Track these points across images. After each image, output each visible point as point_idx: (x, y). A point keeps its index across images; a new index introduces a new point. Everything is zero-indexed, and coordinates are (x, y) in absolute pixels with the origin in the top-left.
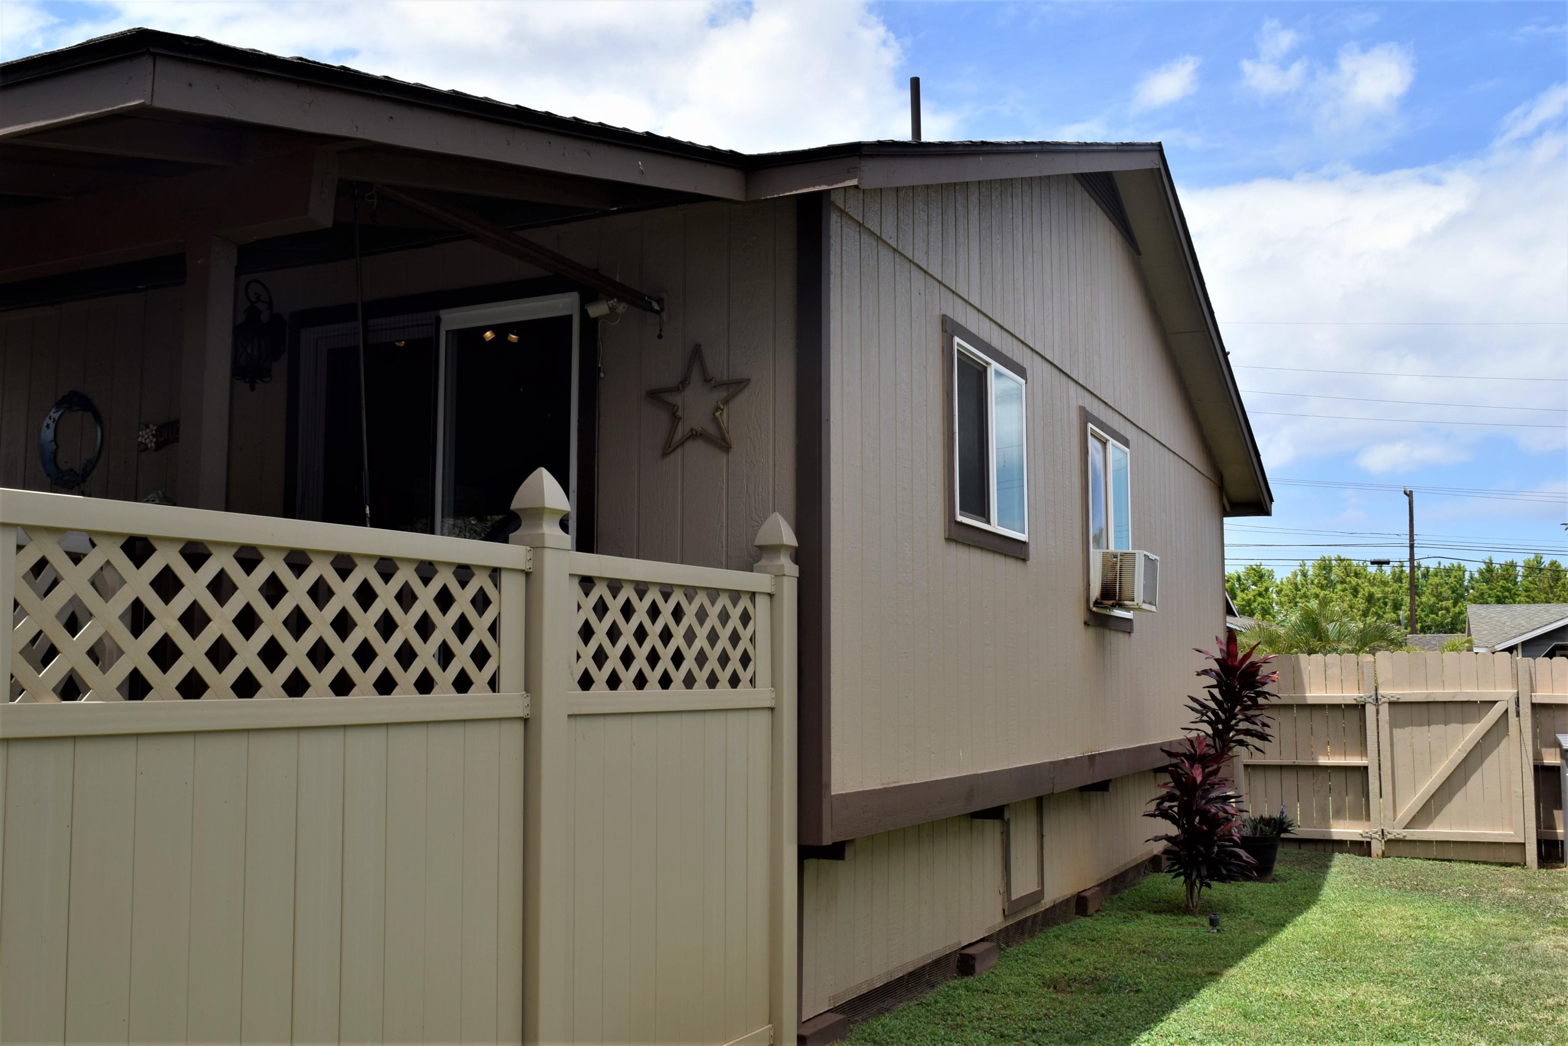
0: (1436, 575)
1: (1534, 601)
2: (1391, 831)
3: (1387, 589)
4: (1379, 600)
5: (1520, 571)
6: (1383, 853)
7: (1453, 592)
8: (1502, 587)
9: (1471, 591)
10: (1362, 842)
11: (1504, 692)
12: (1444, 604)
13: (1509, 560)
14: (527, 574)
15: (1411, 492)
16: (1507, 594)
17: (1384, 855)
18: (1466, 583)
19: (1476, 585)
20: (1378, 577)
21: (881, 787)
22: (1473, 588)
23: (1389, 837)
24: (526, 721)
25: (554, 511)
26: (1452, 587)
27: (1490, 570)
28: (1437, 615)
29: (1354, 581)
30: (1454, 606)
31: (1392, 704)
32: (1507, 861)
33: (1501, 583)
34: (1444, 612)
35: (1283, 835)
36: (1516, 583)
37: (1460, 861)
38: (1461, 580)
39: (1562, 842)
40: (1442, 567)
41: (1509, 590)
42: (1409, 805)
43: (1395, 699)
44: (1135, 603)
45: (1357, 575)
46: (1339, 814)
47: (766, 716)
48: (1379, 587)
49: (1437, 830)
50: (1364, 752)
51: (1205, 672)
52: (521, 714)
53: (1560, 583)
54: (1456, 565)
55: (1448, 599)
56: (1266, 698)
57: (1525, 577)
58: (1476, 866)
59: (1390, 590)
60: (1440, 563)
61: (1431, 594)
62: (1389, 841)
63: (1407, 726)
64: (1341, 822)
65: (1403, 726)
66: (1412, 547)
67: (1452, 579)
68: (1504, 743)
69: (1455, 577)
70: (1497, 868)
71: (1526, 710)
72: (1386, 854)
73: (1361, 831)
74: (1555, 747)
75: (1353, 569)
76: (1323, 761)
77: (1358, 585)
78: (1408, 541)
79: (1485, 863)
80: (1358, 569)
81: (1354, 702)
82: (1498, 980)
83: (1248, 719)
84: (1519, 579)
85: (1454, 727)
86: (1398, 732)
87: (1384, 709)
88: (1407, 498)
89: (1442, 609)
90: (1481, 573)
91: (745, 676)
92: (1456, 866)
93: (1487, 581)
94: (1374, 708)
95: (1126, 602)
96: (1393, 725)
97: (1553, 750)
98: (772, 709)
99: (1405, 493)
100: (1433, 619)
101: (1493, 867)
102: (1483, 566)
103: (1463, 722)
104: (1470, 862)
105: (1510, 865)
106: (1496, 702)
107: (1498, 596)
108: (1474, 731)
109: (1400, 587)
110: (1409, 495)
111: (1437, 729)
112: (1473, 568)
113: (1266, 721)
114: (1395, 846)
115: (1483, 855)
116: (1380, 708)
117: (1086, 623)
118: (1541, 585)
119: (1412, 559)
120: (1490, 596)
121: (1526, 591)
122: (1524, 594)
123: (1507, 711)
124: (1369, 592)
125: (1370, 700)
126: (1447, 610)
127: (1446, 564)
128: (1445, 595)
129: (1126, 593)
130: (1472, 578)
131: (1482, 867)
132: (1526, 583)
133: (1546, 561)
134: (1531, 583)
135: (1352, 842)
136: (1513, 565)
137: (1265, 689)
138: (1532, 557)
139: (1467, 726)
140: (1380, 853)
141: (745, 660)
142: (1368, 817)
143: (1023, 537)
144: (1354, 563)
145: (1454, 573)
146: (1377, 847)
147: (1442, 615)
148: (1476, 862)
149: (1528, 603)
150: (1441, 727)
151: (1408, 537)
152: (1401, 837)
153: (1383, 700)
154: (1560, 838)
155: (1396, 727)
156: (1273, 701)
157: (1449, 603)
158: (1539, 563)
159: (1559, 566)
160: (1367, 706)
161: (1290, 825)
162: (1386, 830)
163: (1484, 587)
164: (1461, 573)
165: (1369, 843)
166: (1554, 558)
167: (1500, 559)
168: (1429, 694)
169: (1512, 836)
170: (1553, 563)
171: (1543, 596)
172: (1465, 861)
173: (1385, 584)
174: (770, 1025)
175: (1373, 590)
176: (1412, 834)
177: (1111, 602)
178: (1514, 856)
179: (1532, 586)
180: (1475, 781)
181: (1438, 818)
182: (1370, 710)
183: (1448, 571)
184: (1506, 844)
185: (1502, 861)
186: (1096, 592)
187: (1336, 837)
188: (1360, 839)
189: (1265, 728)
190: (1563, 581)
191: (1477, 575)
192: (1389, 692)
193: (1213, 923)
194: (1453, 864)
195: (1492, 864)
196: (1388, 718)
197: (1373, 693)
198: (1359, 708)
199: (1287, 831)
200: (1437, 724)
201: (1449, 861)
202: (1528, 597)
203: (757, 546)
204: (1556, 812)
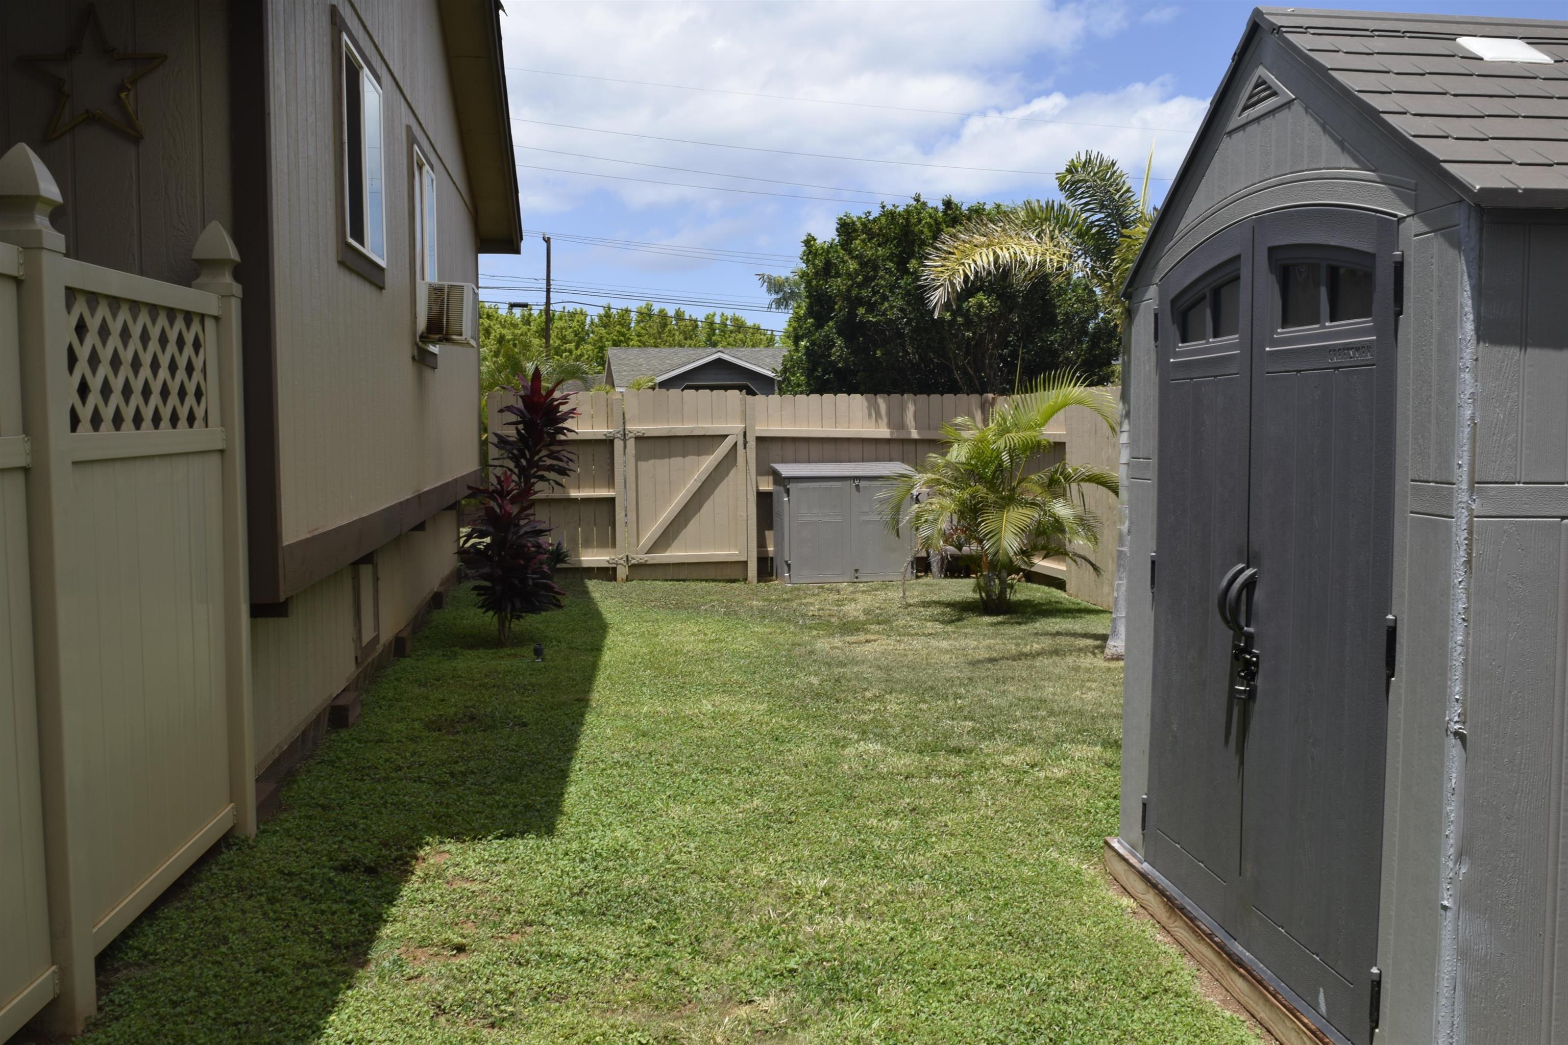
0: (561, 319)
1: (644, 345)
2: (634, 556)
3: (517, 331)
4: (509, 341)
5: (634, 316)
6: (627, 576)
7: (576, 336)
8: (618, 332)
9: (591, 335)
10: (607, 569)
11: (732, 426)
12: (568, 346)
13: (624, 307)
14: (18, 282)
15: (549, 238)
16: (622, 338)
17: (628, 579)
18: (587, 328)
19: (596, 329)
20: (508, 319)
21: (308, 536)
22: (593, 332)
23: (633, 562)
24: (26, 470)
25: (48, 201)
26: (575, 331)
27: (608, 315)
28: (561, 356)
29: (486, 322)
30: (577, 349)
31: (639, 439)
32: (732, 578)
33: (618, 328)
34: (567, 354)
35: (558, 566)
36: (630, 329)
37: (693, 580)
38: (583, 324)
39: (772, 558)
40: (566, 310)
41: (623, 335)
42: (651, 531)
43: (640, 434)
44: (463, 338)
45: (489, 317)
46: (587, 544)
47: (215, 460)
48: (509, 329)
49: (675, 553)
50: (611, 483)
51: (510, 409)
52: (22, 463)
53: (667, 330)
54: (578, 310)
55: (570, 342)
56: (565, 434)
57: (638, 322)
58: (707, 584)
59: (519, 332)
60: (564, 308)
61: (557, 337)
62: (633, 565)
63: (651, 459)
64: (590, 550)
65: (647, 459)
66: (548, 291)
67: (575, 324)
68: (733, 473)
69: (578, 321)
70: (724, 584)
71: (752, 443)
72: (630, 578)
73: (607, 558)
74: (768, 475)
75: (486, 310)
76: (574, 494)
77: (490, 326)
78: (545, 286)
79: (714, 580)
80: (490, 311)
81: (604, 438)
82: (815, 681)
83: (550, 456)
84: (633, 325)
85: (691, 459)
86: (644, 465)
87: (631, 443)
88: (545, 244)
89: (565, 351)
90: (600, 317)
91: (199, 413)
92: (693, 585)
93: (605, 326)
94: (622, 443)
95: (454, 337)
96: (639, 458)
97: (766, 478)
98: (222, 451)
99: (544, 239)
100: (558, 360)
101: (721, 584)
102: (602, 312)
103: (699, 454)
104: (701, 580)
105: (734, 581)
106: (727, 436)
107: (614, 340)
108: (708, 462)
109: (529, 330)
110: (547, 241)
111: (677, 461)
112: (594, 313)
113: (570, 456)
114: (639, 570)
115: (712, 573)
116: (628, 442)
117: (413, 358)
118: (651, 331)
119: (548, 303)
120: (607, 340)
121: (638, 336)
122: (636, 338)
123: (736, 444)
124: (500, 334)
125: (619, 435)
126: (570, 351)
127: (570, 308)
128: (569, 338)
129: (454, 327)
130: (592, 323)
131: (712, 584)
132: (638, 328)
133: (656, 309)
134: (642, 328)
135: (599, 568)
136: (627, 311)
137: (566, 425)
138: (644, 304)
139: (701, 458)
140: (624, 577)
141: (199, 394)
142: (614, 545)
143: (383, 263)
144: (487, 305)
145: (577, 317)
146: (622, 572)
147: (566, 357)
148: (706, 581)
149: (639, 346)
150: (680, 459)
151: (545, 282)
152: (642, 561)
153: (630, 435)
154: (771, 555)
155: (641, 460)
156: (571, 436)
157: (572, 346)
158: (650, 310)
159: (666, 314)
160: (616, 441)
161: (566, 556)
162: (631, 555)
163: (603, 331)
164: (583, 318)
165: (614, 569)
166: (663, 306)
167: (618, 305)
168: (671, 429)
169: (737, 555)
170: (661, 311)
171: (652, 341)
172: (697, 580)
173: (515, 326)
174: (232, 804)
175: (504, 331)
176: (653, 558)
177: (437, 336)
178: (736, 573)
179: (643, 331)
180: (707, 506)
181: (676, 542)
182: (618, 444)
183: (572, 315)
184: (732, 562)
185: (728, 578)
186: (422, 324)
187: (585, 565)
188: (607, 565)
189: (570, 463)
190: (669, 327)
191: (596, 320)
192: (636, 427)
193: (538, 652)
194: (687, 583)
195: (720, 581)
196: (634, 452)
197: (621, 428)
198: (608, 443)
199: (563, 561)
200: (676, 456)
201: (684, 580)
202: (640, 341)
203: (193, 260)
204: (767, 533)
